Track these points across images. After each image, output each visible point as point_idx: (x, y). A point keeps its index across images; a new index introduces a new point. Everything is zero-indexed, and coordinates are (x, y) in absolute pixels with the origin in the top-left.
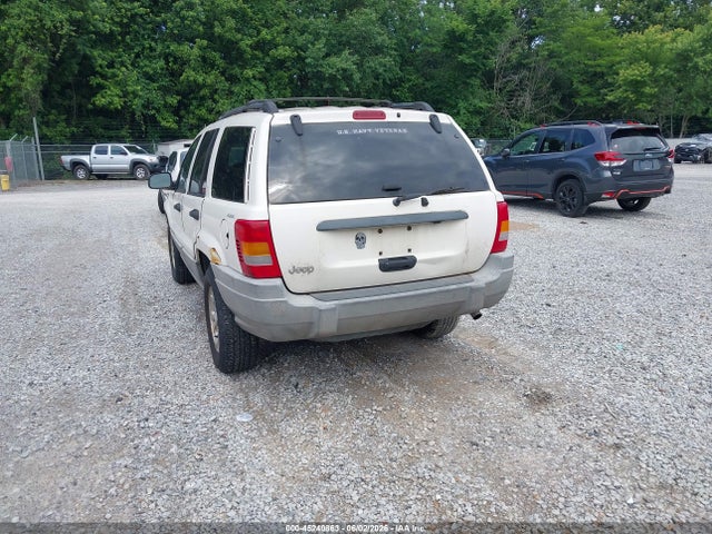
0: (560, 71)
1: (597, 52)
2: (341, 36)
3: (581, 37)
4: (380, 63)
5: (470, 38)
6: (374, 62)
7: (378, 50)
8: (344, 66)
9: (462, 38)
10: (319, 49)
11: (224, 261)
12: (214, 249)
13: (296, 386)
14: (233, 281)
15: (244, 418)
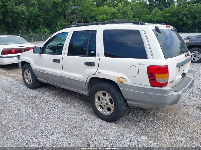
1: (92, 11)
3: (88, 7)
4: (34, 9)
5: (60, 4)
6: (31, 9)
7: (32, 5)
8: (22, 9)
9: (57, 4)
10: (12, 3)
11: (129, 82)
12: (122, 77)
13: (140, 121)
14: (145, 89)
15: (144, 138)
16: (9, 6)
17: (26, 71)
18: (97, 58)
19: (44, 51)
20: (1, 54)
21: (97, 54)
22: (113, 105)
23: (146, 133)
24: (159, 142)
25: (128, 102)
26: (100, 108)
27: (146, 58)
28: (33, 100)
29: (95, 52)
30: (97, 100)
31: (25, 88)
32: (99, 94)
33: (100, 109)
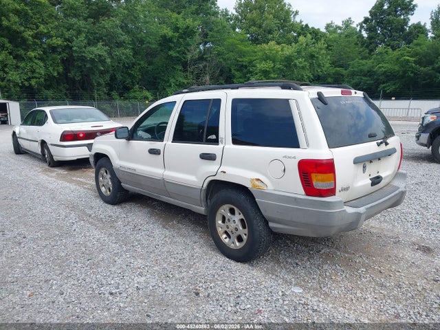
0: (224, 64)
1: (242, 54)
2: (95, 33)
4: (123, 53)
5: (175, 41)
6: (118, 52)
7: (120, 45)
8: (100, 53)
9: (170, 40)
10: (81, 41)
11: (270, 187)
12: (258, 180)
13: (297, 264)
14: (296, 200)
15: (298, 290)
16: (74, 48)
17: (102, 171)
18: (221, 146)
19: (135, 135)
20: (60, 141)
21: (220, 140)
22: (246, 231)
23: (303, 283)
24: (322, 297)
25: (271, 224)
26: (225, 236)
27: (298, 147)
28: (112, 222)
29: (217, 136)
30: (220, 222)
31: (99, 202)
32: (224, 210)
33: (226, 238)
